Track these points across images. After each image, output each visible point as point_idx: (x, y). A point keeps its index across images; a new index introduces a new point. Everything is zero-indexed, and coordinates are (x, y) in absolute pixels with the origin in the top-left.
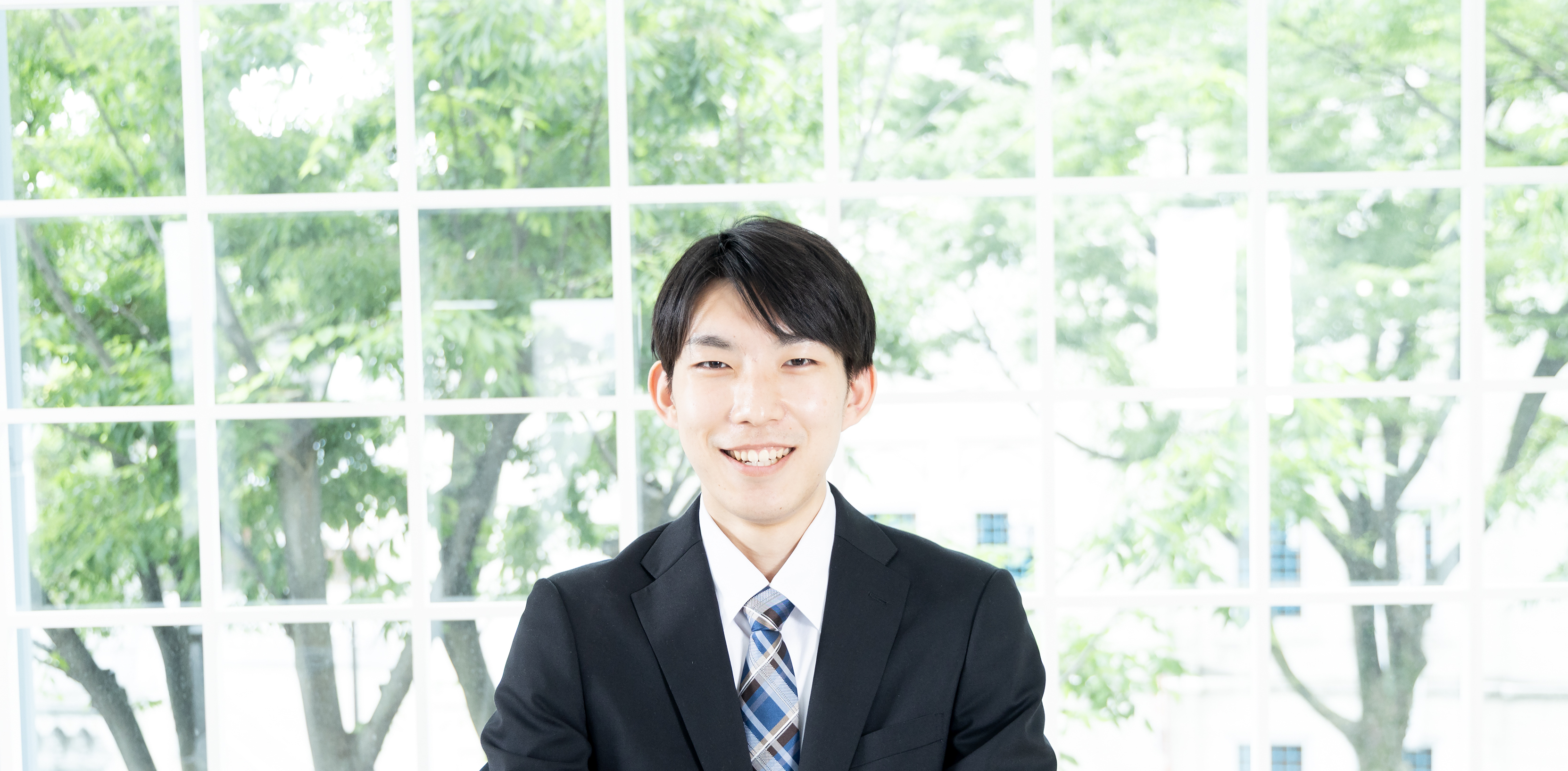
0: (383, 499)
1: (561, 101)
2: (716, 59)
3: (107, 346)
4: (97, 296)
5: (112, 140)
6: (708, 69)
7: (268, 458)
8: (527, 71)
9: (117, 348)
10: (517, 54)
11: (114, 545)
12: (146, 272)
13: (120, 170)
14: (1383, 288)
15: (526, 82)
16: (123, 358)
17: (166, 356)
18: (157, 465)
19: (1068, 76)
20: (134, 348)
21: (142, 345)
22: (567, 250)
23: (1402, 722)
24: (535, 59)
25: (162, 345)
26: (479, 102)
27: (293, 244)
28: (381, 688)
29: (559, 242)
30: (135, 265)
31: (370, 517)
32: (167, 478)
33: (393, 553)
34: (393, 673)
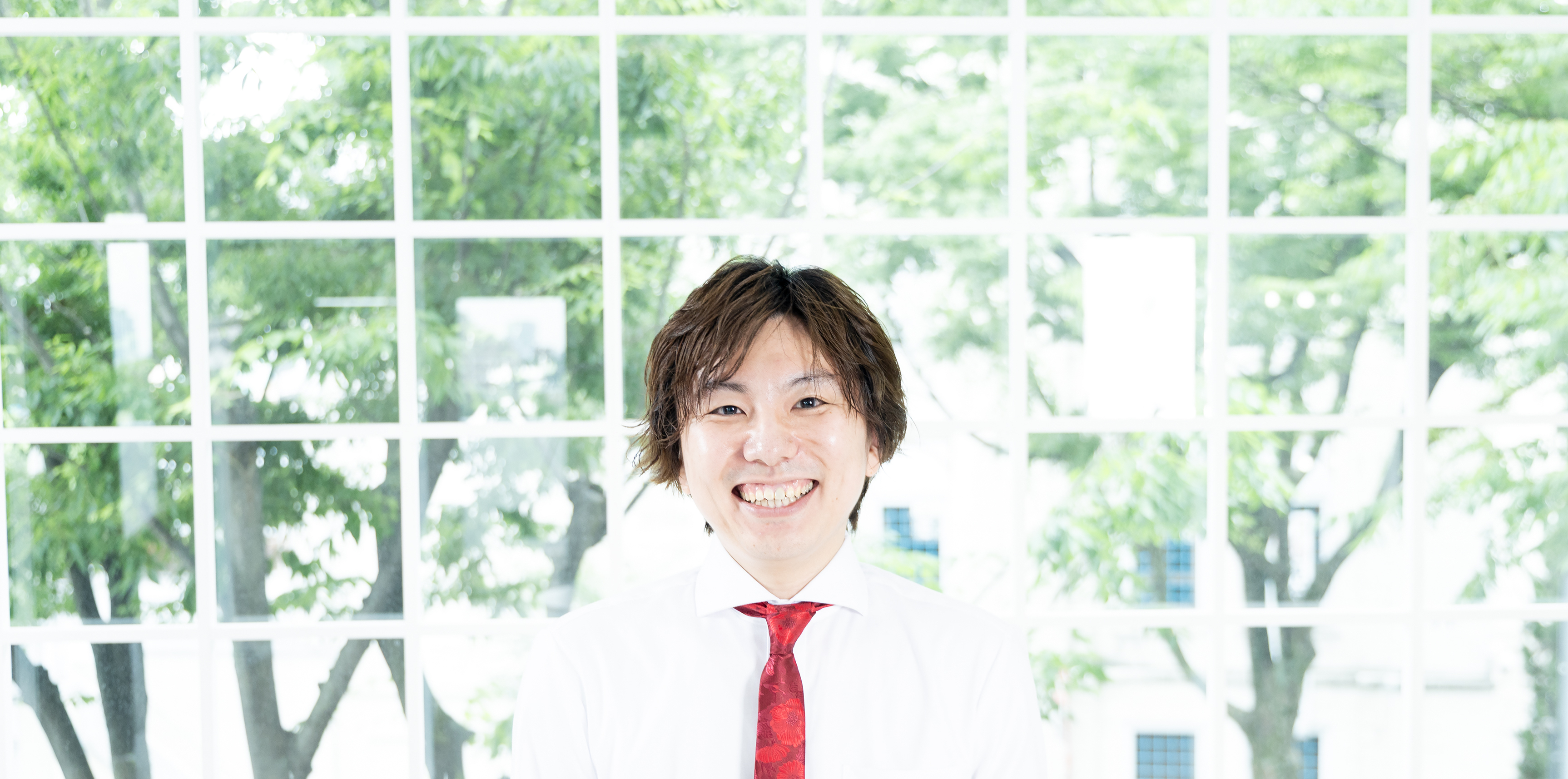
0: (323, 499)
1: (511, 112)
2: (663, 74)
3: (48, 345)
4: (32, 291)
5: (52, 138)
6: (655, 85)
8: (480, 82)
9: (60, 348)
10: (469, 66)
11: (52, 543)
12: (85, 272)
13: (59, 168)
14: (1289, 300)
15: (478, 94)
16: (66, 358)
17: (107, 356)
19: (979, 82)
20: (77, 347)
21: (85, 345)
23: (1292, 712)
24: (488, 71)
25: (105, 346)
26: (426, 112)
28: (321, 686)
30: (73, 264)
31: (308, 517)
32: (108, 476)
33: (332, 551)
34: (332, 672)
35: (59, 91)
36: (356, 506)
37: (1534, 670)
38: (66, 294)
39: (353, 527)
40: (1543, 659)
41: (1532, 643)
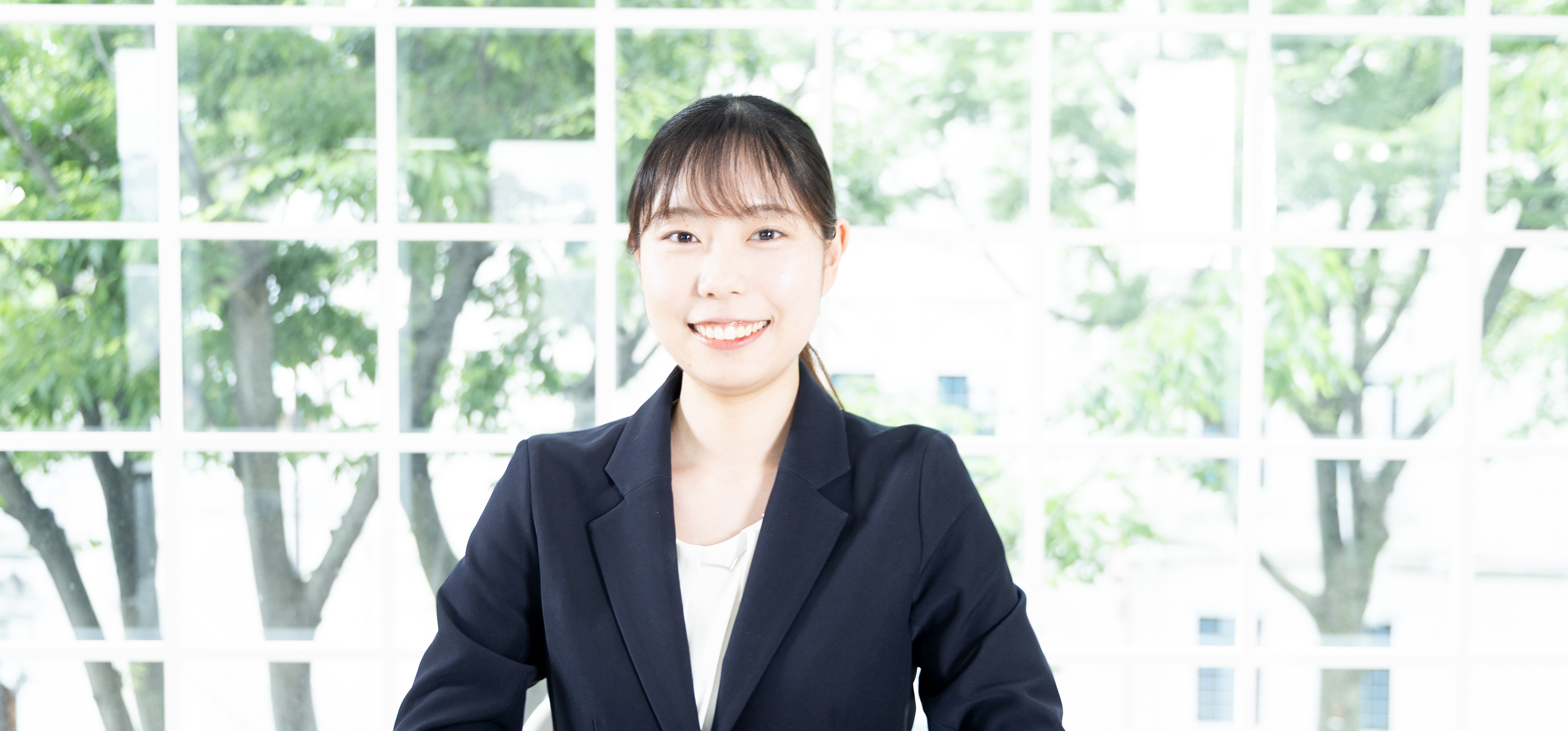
0: (340, 340)
3: (55, 172)
4: (46, 121)
7: (221, 292)
9: (66, 174)
11: (59, 379)
12: (97, 98)
14: (1361, 152)
16: (71, 184)
17: (115, 184)
18: (103, 295)
20: (83, 175)
21: (92, 172)
22: (534, 88)
23: (1362, 596)
25: (112, 172)
27: (252, 73)
28: (332, 532)
29: (528, 77)
30: (86, 89)
31: (324, 356)
32: (115, 310)
33: (347, 393)
34: (344, 518)
36: (373, 348)
38: (78, 122)
39: (369, 369)
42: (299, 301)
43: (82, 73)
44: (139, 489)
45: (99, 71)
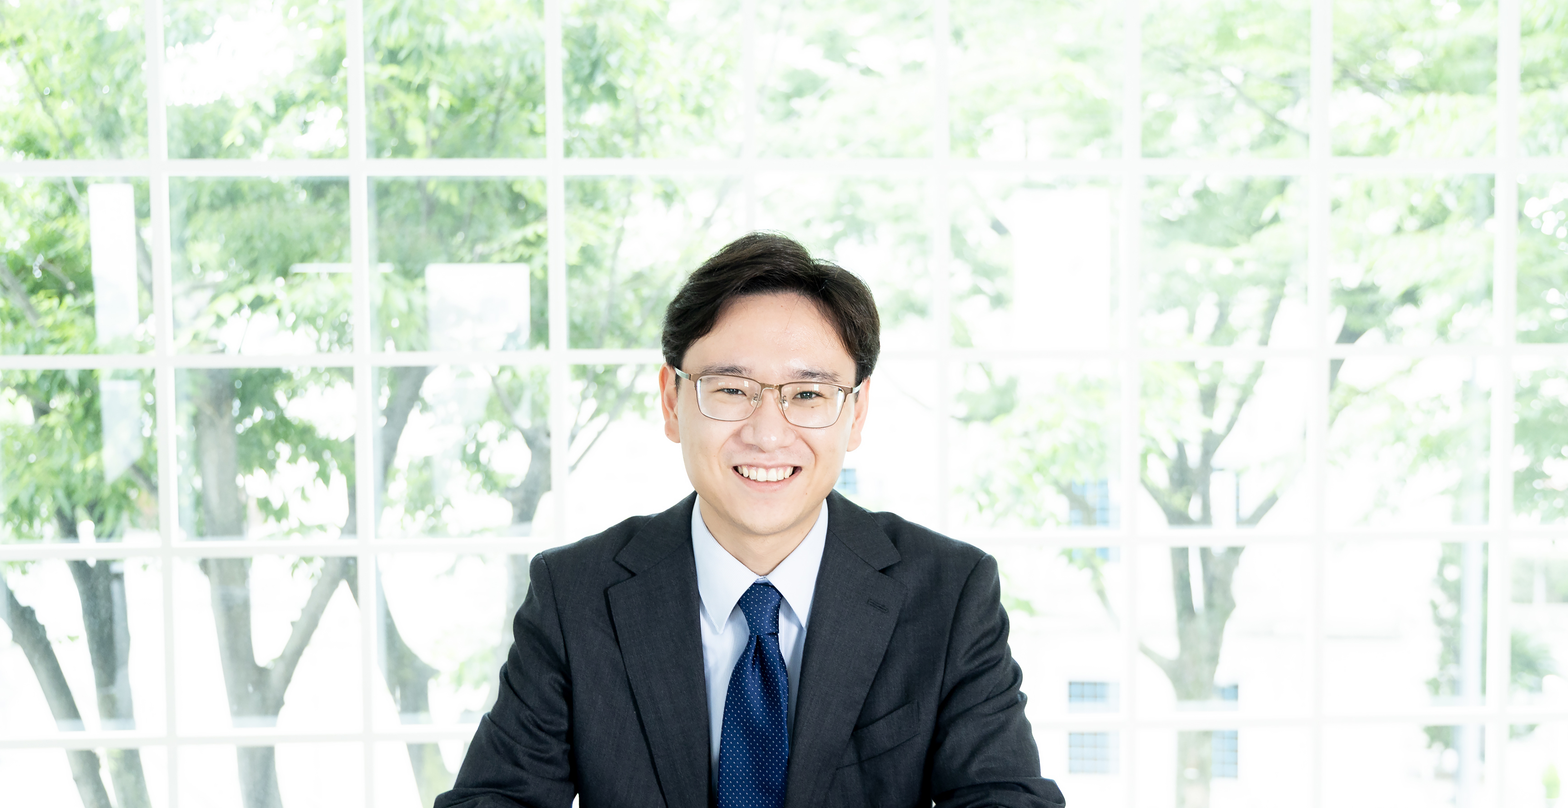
0: (295, 448)
1: (471, 79)
2: (615, 44)
3: (33, 300)
4: (22, 253)
5: (38, 105)
6: (608, 53)
7: (191, 408)
8: (441, 50)
9: (44, 302)
10: (431, 35)
11: (38, 489)
12: (69, 232)
13: (45, 135)
14: (1208, 266)
15: (439, 61)
16: (50, 311)
17: (90, 311)
18: (79, 412)
19: (919, 68)
20: (61, 302)
21: (69, 300)
22: (471, 218)
23: (1214, 659)
24: (449, 40)
25: (87, 299)
26: (392, 78)
27: (212, 207)
28: (293, 624)
29: (465, 210)
30: (60, 224)
31: (281, 464)
32: (90, 426)
33: (304, 496)
34: (303, 610)
35: (44, 59)
36: (327, 455)
37: (1440, 622)
38: (52, 254)
39: (323, 475)
40: (1448, 611)
41: (1440, 597)
42: (258, 413)
43: (54, 209)
44: (115, 586)
45: (69, 206)
